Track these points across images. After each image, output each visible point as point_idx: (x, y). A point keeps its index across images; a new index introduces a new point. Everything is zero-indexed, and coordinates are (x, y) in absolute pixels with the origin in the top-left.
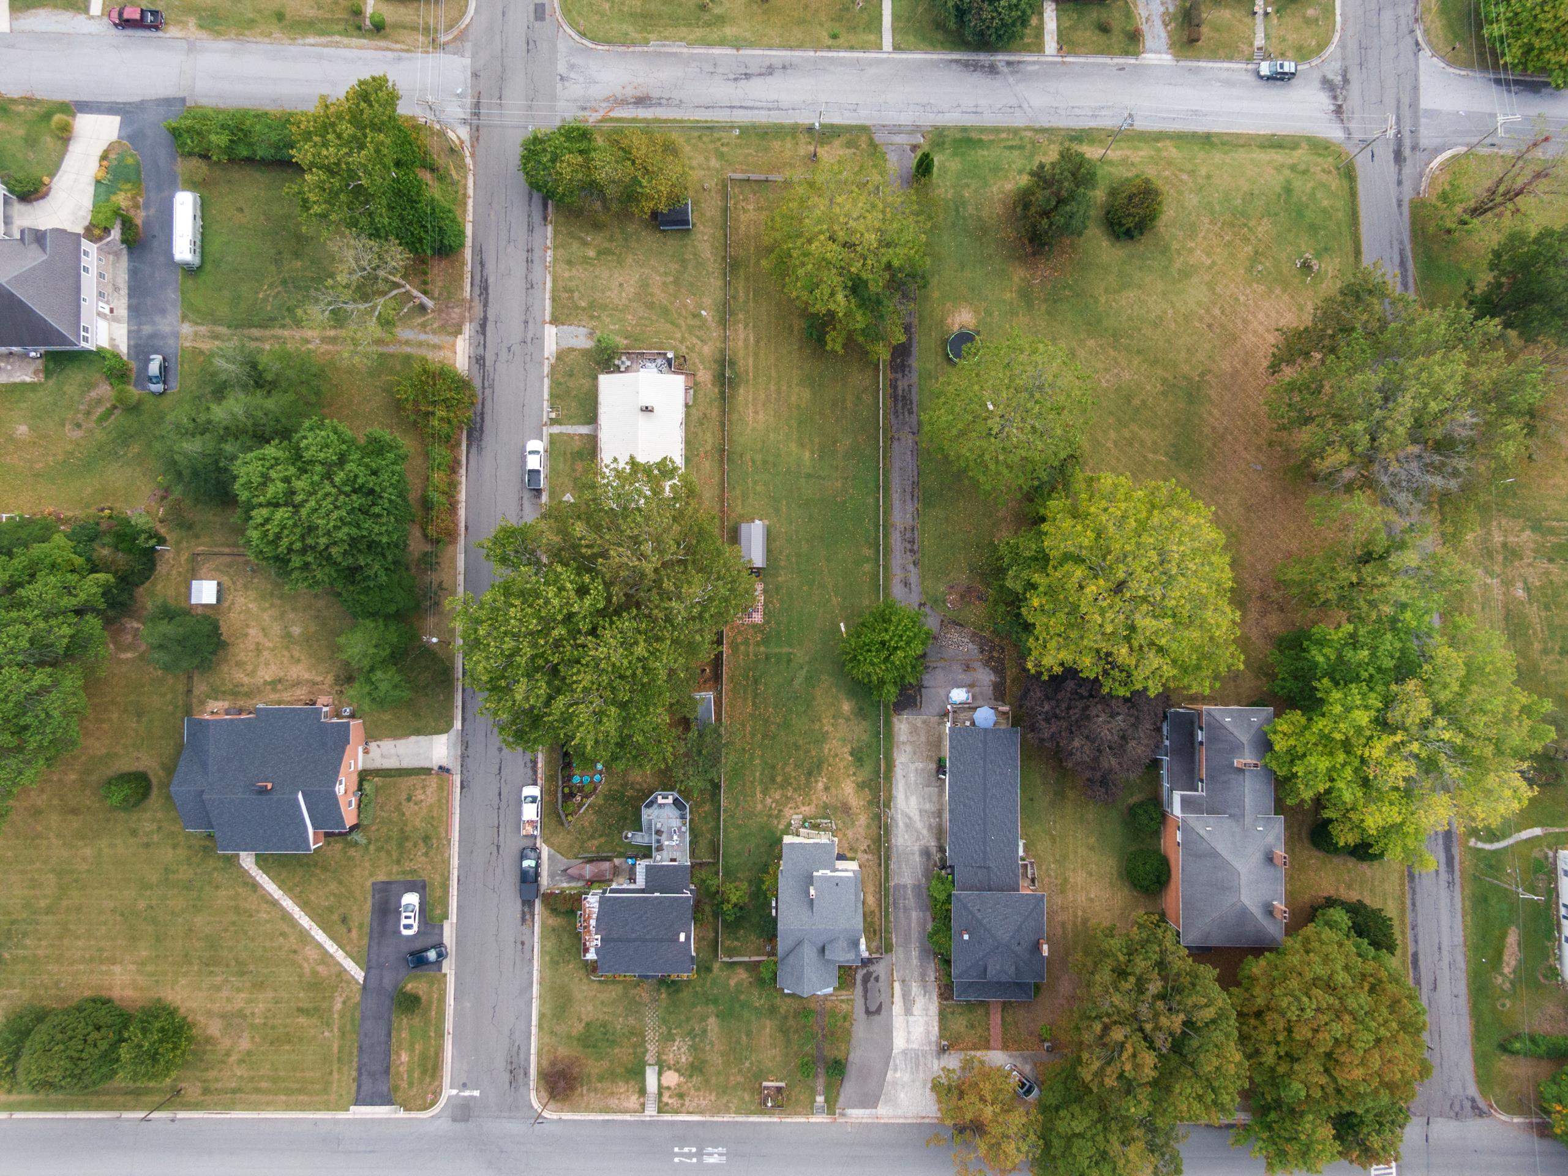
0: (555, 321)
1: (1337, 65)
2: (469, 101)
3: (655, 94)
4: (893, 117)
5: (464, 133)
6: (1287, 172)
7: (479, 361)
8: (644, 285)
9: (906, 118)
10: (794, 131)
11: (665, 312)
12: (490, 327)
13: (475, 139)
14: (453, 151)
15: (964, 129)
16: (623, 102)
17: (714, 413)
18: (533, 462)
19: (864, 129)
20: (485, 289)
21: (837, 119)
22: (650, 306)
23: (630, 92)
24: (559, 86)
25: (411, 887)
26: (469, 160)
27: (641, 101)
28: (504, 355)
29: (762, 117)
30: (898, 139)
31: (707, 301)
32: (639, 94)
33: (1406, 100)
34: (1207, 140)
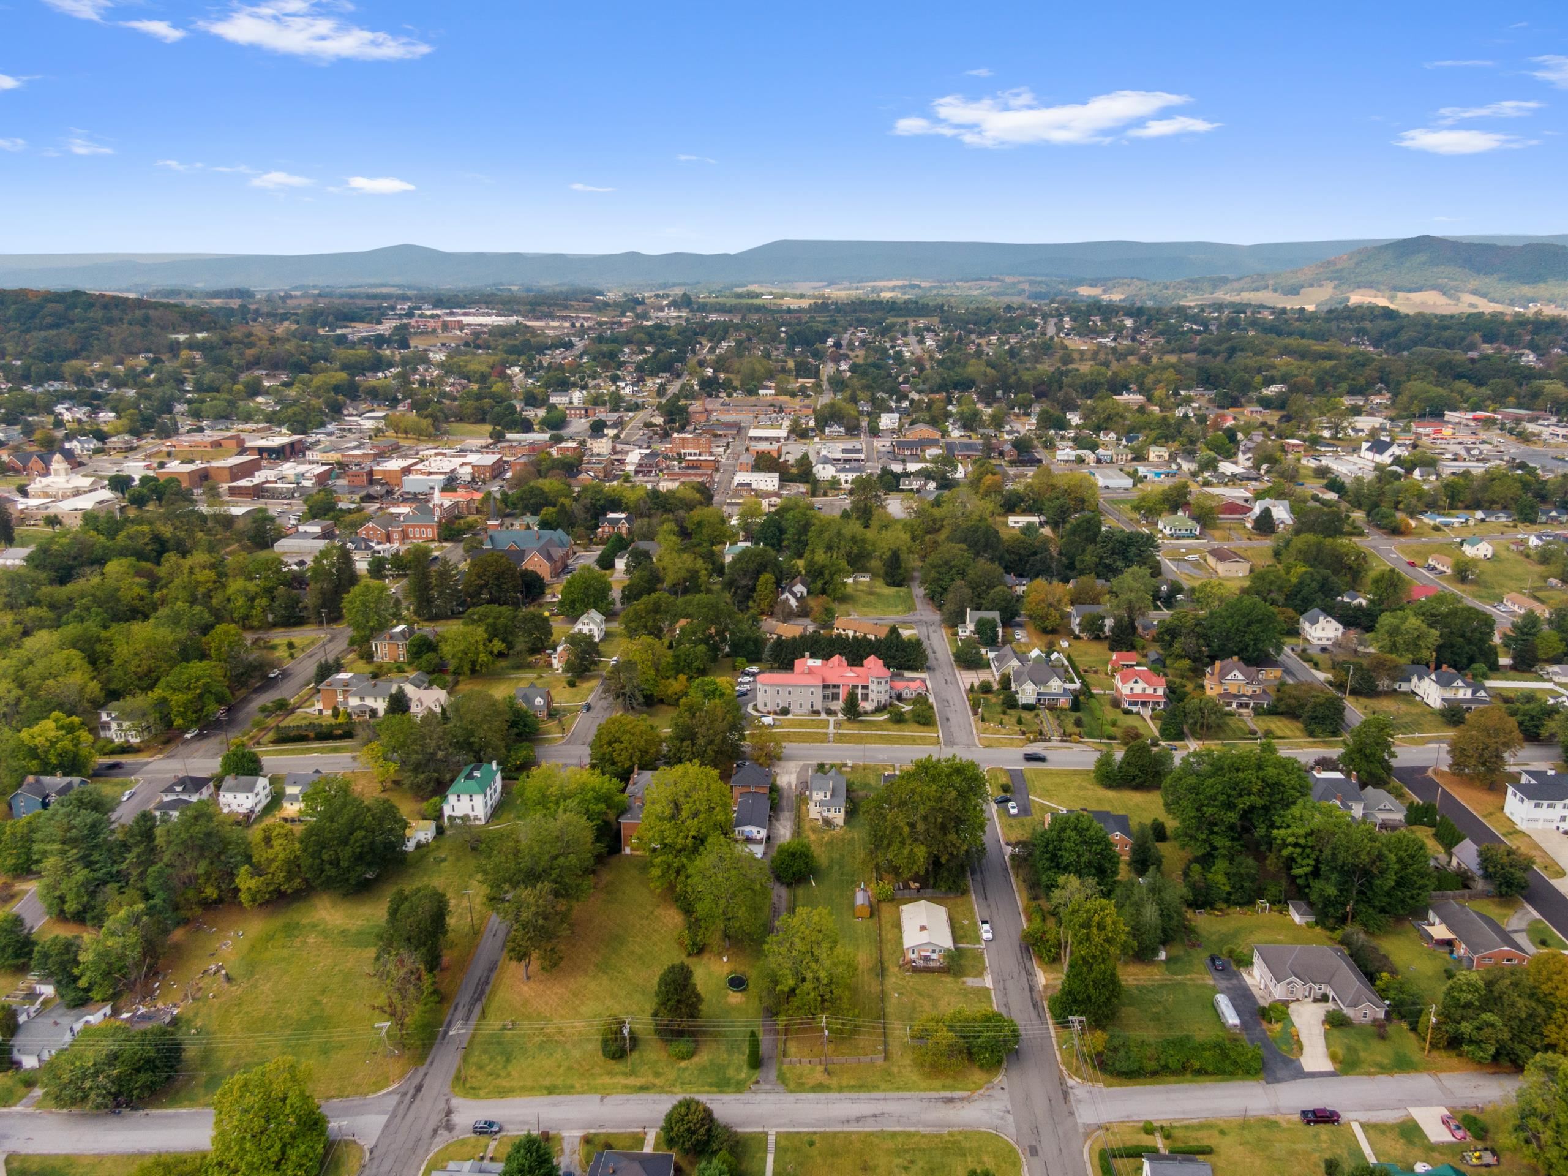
0: (988, 989)
1: (438, 1139)
2: (1072, 1097)
3: (940, 1105)
4: (771, 1097)
5: (1070, 1082)
6: (503, 1074)
7: (1030, 974)
8: (935, 1006)
9: (761, 1097)
10: (841, 1089)
11: (920, 994)
12: (1027, 988)
13: (1062, 1080)
14: (1077, 1072)
15: (721, 1092)
16: (962, 1099)
17: (886, 956)
18: (986, 927)
19: (792, 1091)
20: (1035, 1005)
21: (811, 1096)
22: (929, 996)
23: (959, 1105)
24: (1009, 1107)
25: (1014, 816)
26: (1063, 1068)
27: (951, 1100)
28: (1016, 975)
29: (863, 1095)
30: (768, 1087)
31: (894, 1001)
32: (951, 1105)
33: (398, 1120)
34: (551, 1090)
